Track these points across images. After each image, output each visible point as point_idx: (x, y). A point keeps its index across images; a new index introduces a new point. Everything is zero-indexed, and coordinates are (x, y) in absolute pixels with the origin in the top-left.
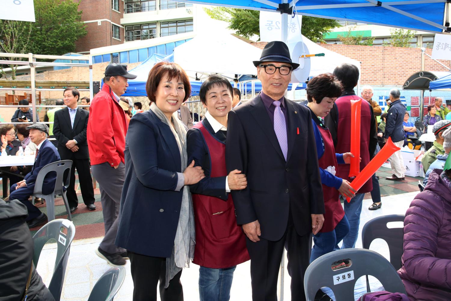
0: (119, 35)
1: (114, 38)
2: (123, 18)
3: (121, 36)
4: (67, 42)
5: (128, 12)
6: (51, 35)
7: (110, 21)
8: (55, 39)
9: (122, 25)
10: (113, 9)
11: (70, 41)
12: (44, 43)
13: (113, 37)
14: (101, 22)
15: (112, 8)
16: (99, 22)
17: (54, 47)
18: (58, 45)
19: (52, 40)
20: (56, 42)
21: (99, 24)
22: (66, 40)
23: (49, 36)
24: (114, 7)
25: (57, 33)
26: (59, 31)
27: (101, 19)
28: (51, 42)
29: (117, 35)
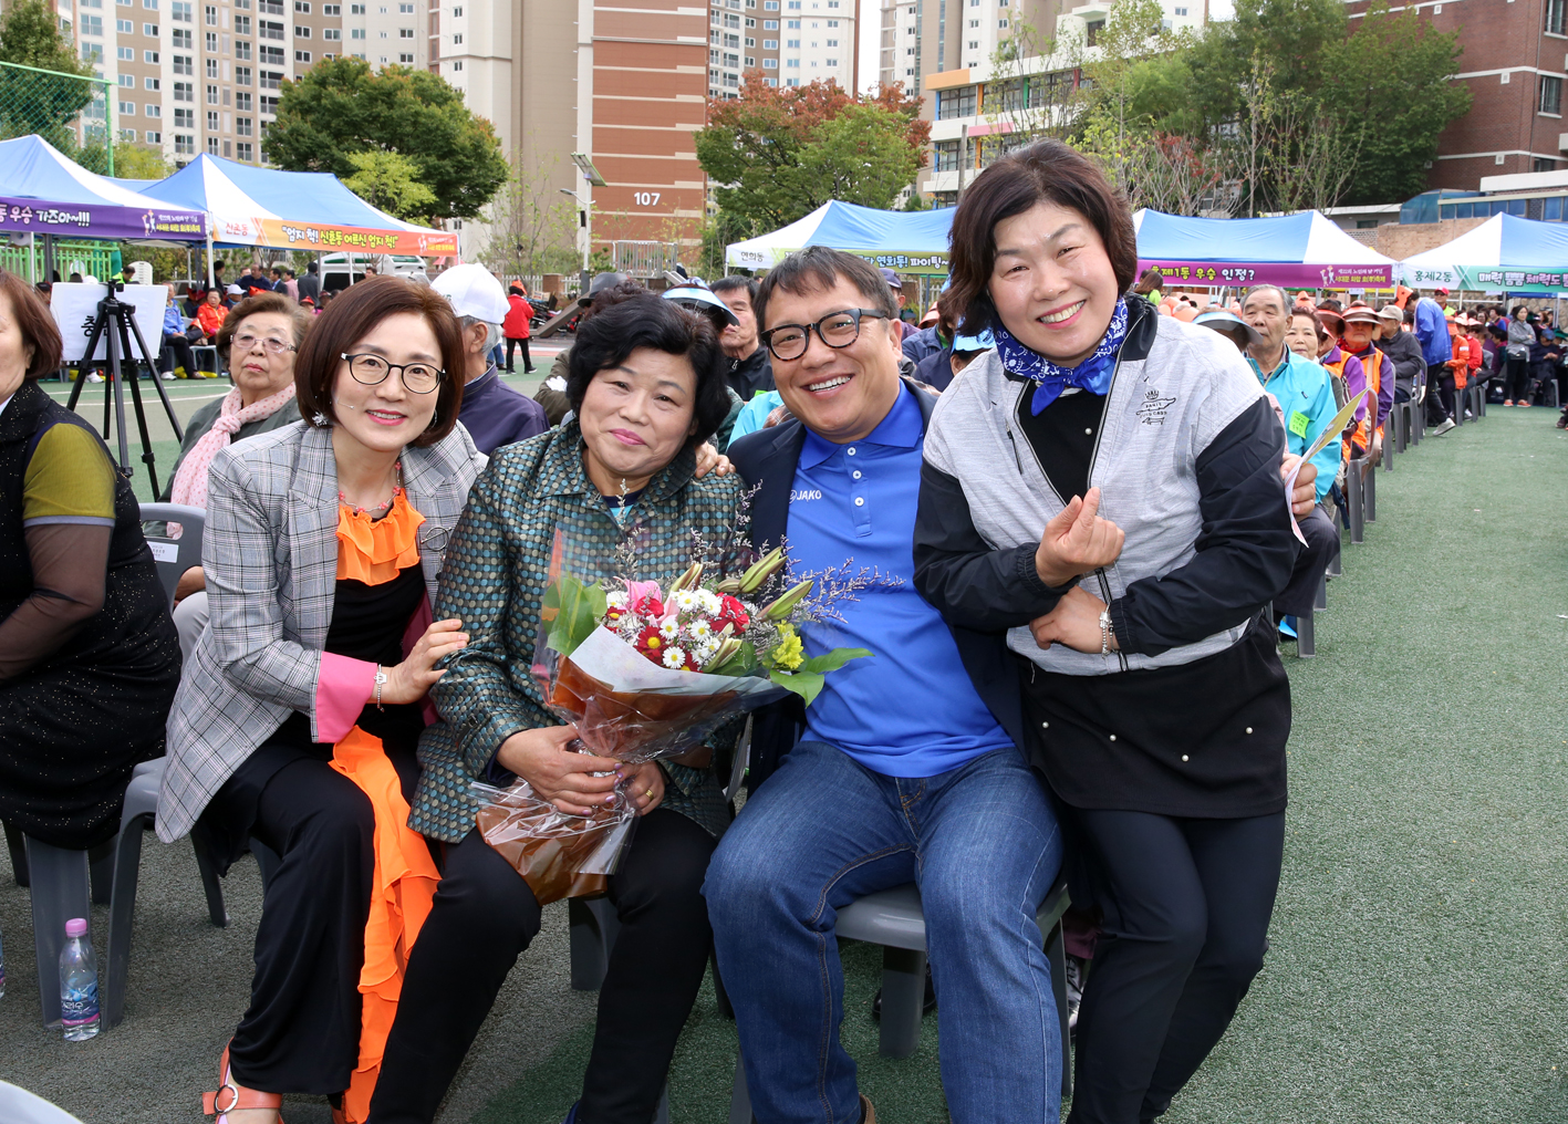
0: (1558, 101)
1: (1542, 114)
3: (1563, 105)
4: (1421, 141)
6: (1388, 127)
7: (1534, 69)
8: (1395, 137)
10: (1548, 34)
11: (1427, 139)
12: (1370, 148)
13: (1540, 110)
14: (1511, 74)
15: (1546, 30)
16: (1505, 75)
17: (1393, 155)
18: (1402, 149)
19: (1387, 140)
20: (1397, 143)
21: (1505, 80)
22: (1419, 134)
23: (1383, 129)
24: (1549, 27)
25: (1401, 122)
26: (1406, 116)
27: (1510, 66)
28: (1386, 143)
29: (1553, 102)
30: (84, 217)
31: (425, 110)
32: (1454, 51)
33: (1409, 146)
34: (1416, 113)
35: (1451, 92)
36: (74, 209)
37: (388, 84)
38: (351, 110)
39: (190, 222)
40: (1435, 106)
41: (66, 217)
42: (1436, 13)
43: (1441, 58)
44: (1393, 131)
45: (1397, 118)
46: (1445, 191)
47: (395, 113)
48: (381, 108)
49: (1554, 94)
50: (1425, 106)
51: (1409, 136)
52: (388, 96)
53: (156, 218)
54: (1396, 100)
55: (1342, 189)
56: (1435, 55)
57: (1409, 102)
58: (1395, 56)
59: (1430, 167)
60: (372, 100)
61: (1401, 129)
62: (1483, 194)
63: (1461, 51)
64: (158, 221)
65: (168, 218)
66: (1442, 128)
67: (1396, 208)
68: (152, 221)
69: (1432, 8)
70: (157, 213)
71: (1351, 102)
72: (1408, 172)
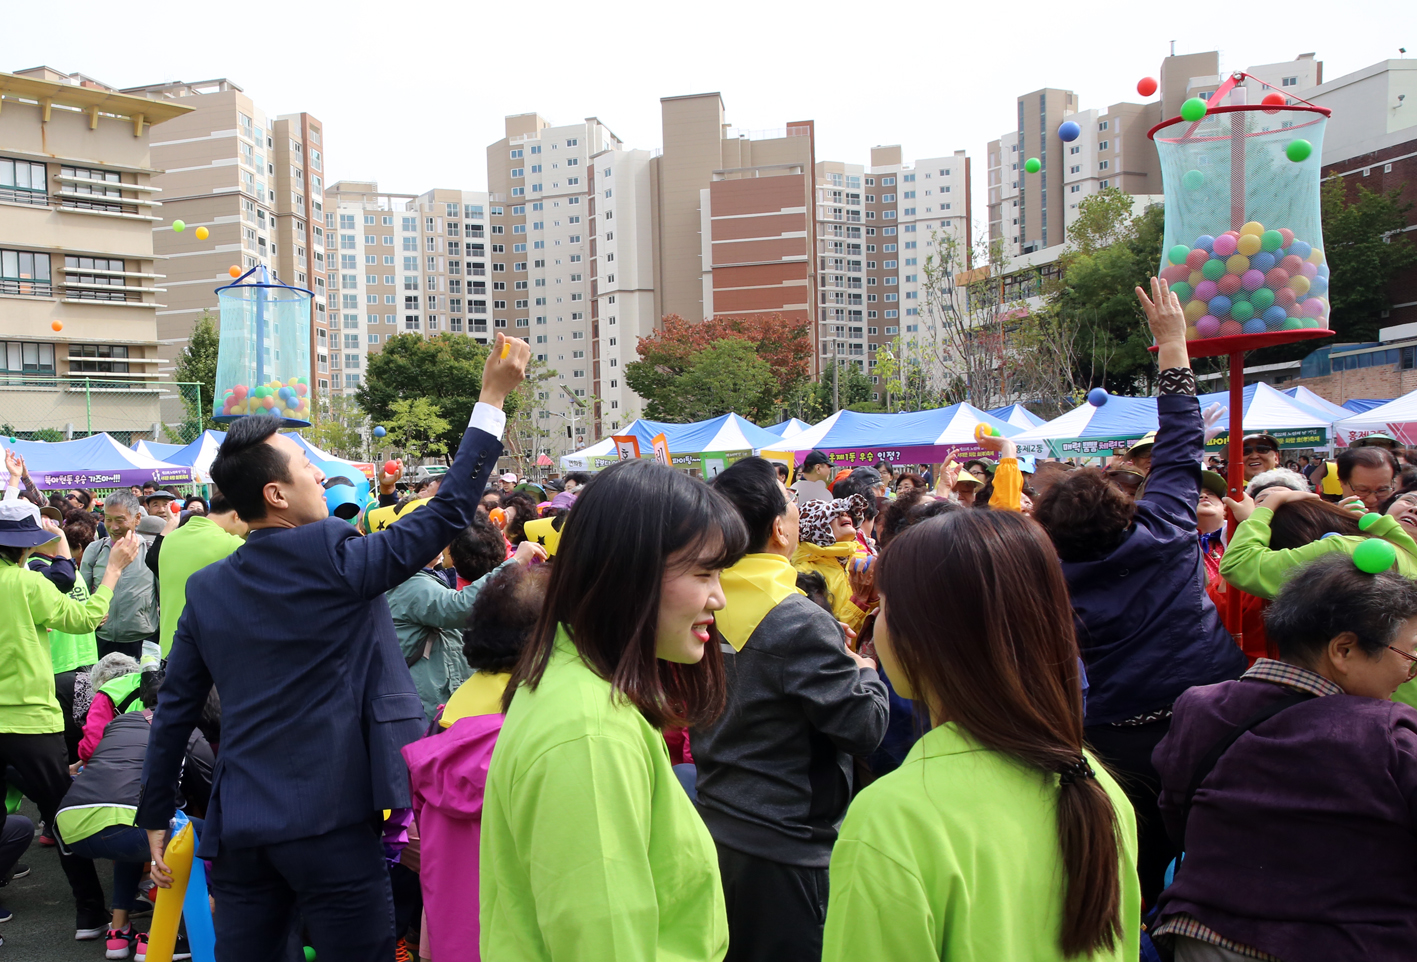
30: (117, 477)
31: (456, 364)
36: (110, 474)
37: (432, 349)
38: (409, 369)
39: (182, 474)
41: (106, 479)
42: (1386, 171)
46: (1334, 345)
47: (435, 369)
48: (428, 366)
52: (432, 357)
53: (160, 473)
59: (1387, 316)
60: (422, 360)
62: (1381, 344)
64: (162, 475)
65: (168, 473)
68: (158, 475)
69: (1382, 167)
70: (160, 470)
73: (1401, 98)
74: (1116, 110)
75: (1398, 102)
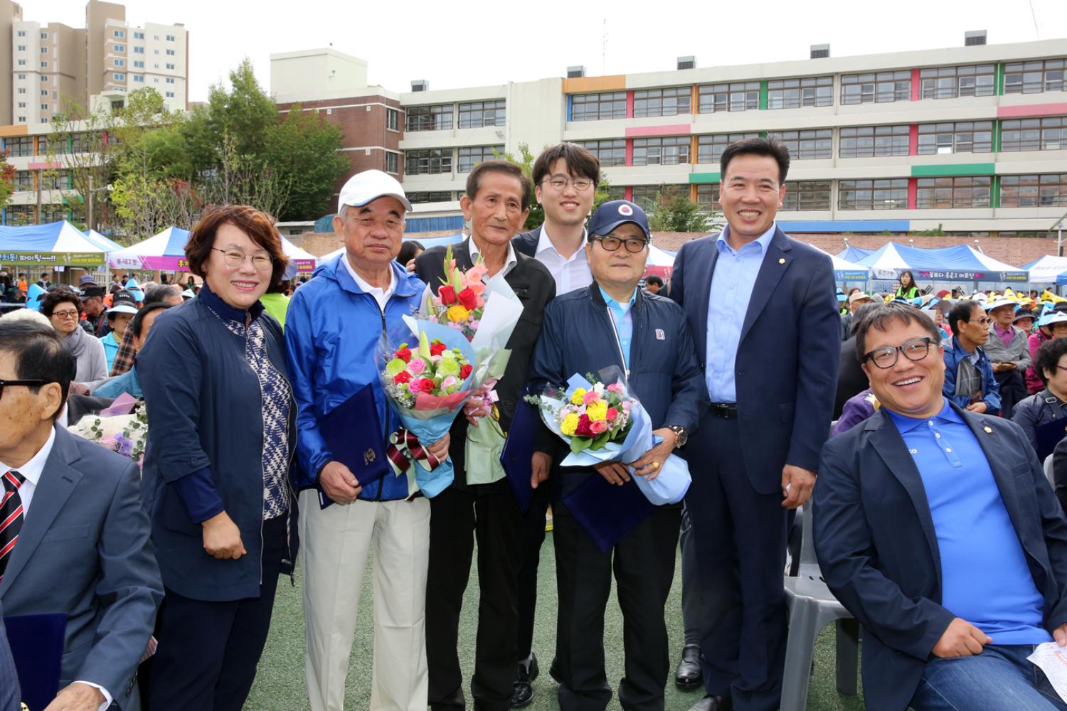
0: (396, 166)
2: (402, 139)
3: (399, 168)
4: (324, 186)
5: (411, 129)
6: (305, 177)
7: (383, 148)
8: (309, 183)
9: (402, 151)
10: (389, 129)
11: (327, 184)
12: (296, 189)
14: (371, 150)
15: (388, 127)
16: (368, 150)
17: (308, 193)
18: (313, 189)
19: (305, 184)
20: (310, 186)
21: (368, 153)
22: (323, 181)
23: (302, 178)
25: (312, 174)
26: (315, 171)
27: (370, 146)
28: (304, 186)
29: (394, 166)
32: (340, 136)
33: (318, 188)
34: (320, 170)
35: (339, 159)
40: (331, 166)
42: (328, 113)
43: (333, 140)
44: (307, 179)
45: (310, 172)
49: (394, 162)
50: (324, 166)
51: (317, 182)
54: (309, 162)
55: (281, 213)
56: (330, 138)
57: (316, 163)
58: (307, 137)
59: (330, 200)
61: (313, 178)
63: (344, 136)
66: (335, 179)
67: (312, 223)
69: (326, 111)
71: (283, 162)
72: (317, 202)
73: (334, 72)
74: (52, 26)
75: (332, 74)
